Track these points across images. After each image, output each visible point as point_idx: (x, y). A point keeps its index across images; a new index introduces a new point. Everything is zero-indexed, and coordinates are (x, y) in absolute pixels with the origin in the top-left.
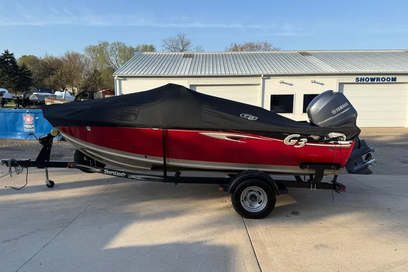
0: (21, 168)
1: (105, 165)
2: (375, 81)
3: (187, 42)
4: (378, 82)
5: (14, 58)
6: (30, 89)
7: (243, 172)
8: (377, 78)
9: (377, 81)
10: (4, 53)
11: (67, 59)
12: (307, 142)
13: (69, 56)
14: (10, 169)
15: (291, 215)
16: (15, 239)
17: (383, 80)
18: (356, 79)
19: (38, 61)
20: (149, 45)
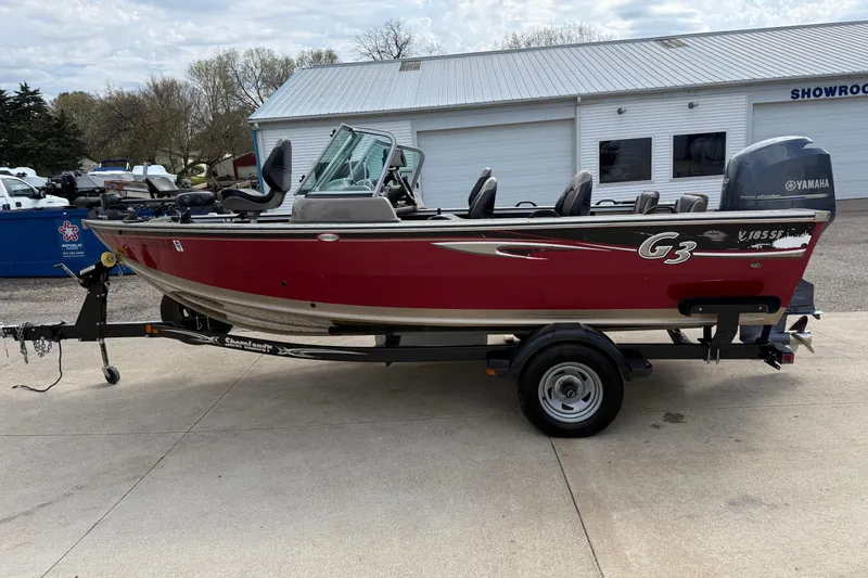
0: (46, 343)
1: (229, 327)
2: (837, 95)
3: (407, 37)
4: (843, 95)
5: (40, 100)
6: (81, 165)
7: (542, 331)
8: (840, 88)
9: (840, 94)
10: (19, 90)
11: (153, 93)
12: (697, 250)
13: (156, 87)
14: (23, 346)
15: (664, 424)
16: (27, 514)
17: (855, 90)
18: (793, 92)
19: (92, 102)
20: (324, 50)
